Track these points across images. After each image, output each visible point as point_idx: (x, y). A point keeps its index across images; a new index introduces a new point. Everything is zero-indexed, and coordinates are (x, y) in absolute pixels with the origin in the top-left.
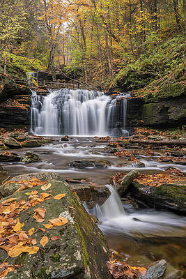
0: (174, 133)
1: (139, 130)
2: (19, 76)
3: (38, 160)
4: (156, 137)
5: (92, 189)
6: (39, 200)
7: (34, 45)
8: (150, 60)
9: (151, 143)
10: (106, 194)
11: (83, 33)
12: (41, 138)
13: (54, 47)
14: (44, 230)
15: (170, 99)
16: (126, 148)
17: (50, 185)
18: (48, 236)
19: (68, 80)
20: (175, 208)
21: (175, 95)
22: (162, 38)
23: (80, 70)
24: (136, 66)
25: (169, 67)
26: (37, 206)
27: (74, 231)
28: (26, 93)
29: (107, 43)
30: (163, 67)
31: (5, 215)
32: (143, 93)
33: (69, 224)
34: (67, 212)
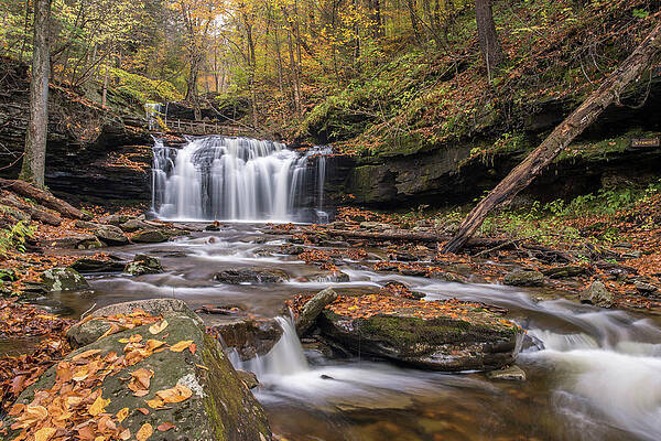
0: (404, 218)
1: (347, 212)
2: (132, 110)
3: (157, 270)
4: (374, 224)
5: (249, 326)
6: (143, 352)
7: (162, 54)
8: (367, 91)
9: (364, 237)
10: (274, 335)
11: (250, 38)
12: (169, 225)
13: (198, 59)
14: (146, 411)
15: (399, 158)
16: (321, 245)
17: (165, 324)
18: (153, 422)
19: (222, 120)
20: (396, 356)
21: (407, 151)
22: (389, 52)
23: (244, 103)
24: (343, 99)
25: (398, 103)
26: (138, 365)
27: (200, 411)
28: (144, 143)
29: (292, 57)
30: (388, 103)
31: (75, 383)
32: (354, 148)
33: (193, 399)
34: (191, 377)
